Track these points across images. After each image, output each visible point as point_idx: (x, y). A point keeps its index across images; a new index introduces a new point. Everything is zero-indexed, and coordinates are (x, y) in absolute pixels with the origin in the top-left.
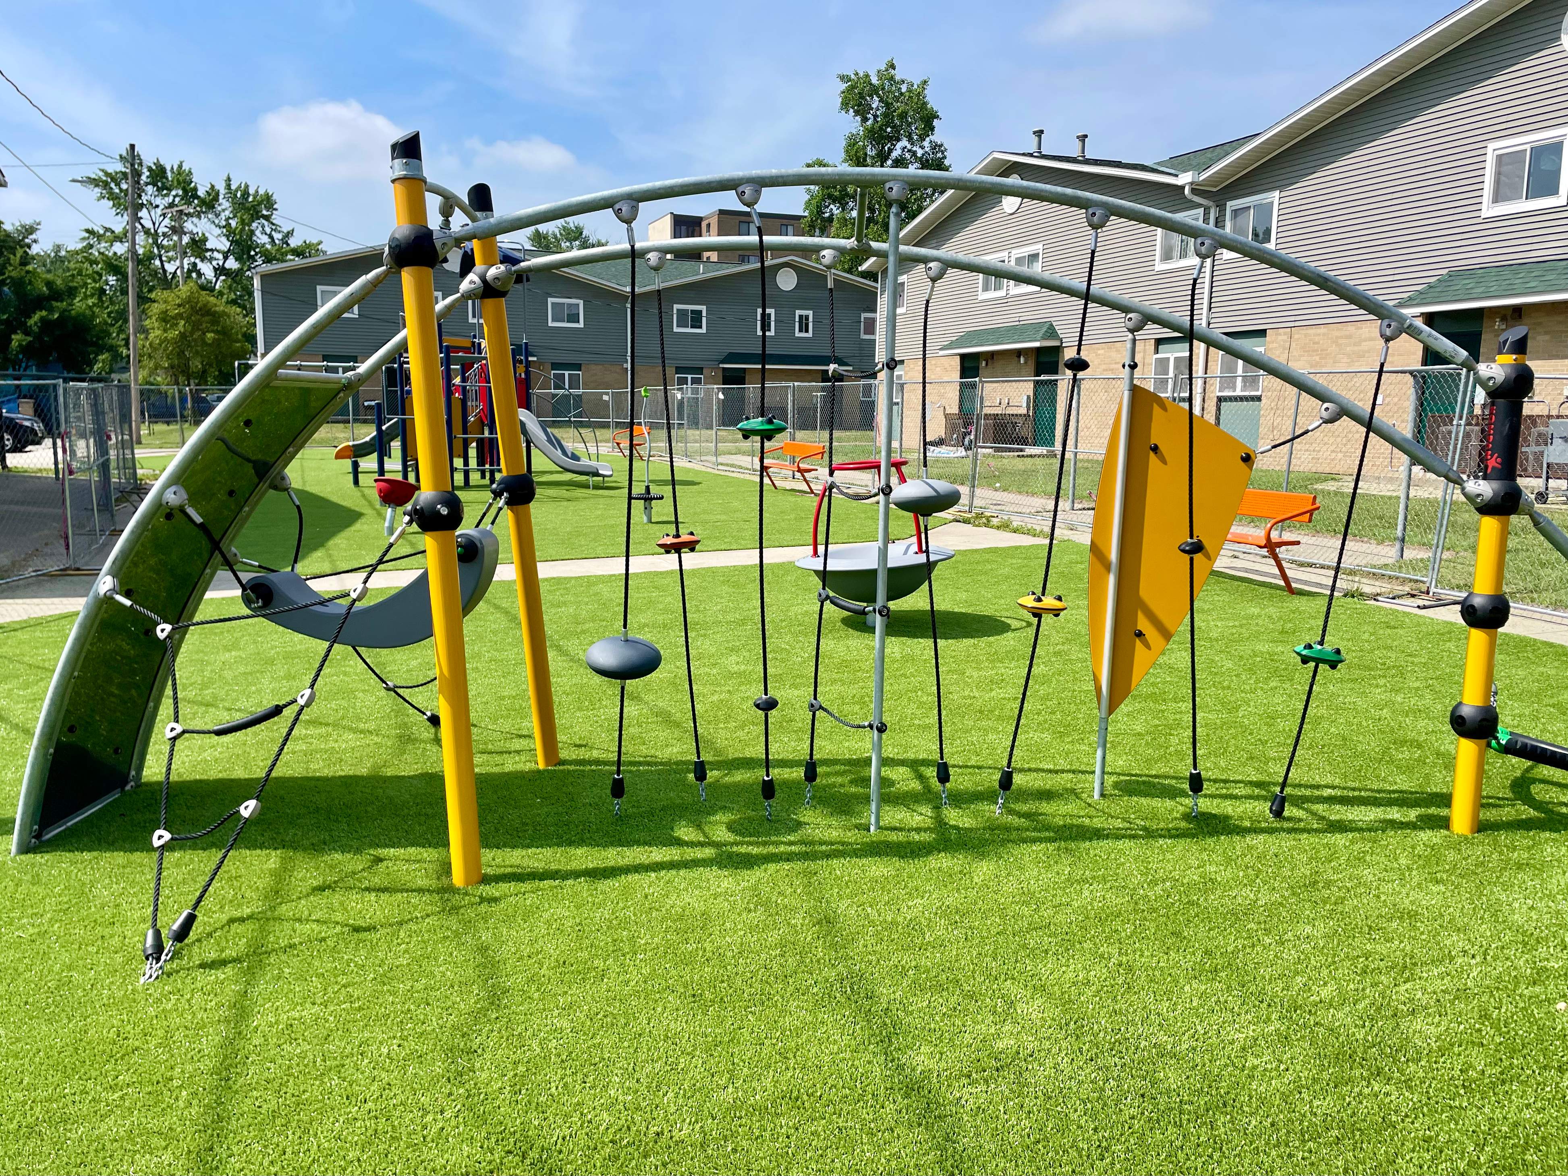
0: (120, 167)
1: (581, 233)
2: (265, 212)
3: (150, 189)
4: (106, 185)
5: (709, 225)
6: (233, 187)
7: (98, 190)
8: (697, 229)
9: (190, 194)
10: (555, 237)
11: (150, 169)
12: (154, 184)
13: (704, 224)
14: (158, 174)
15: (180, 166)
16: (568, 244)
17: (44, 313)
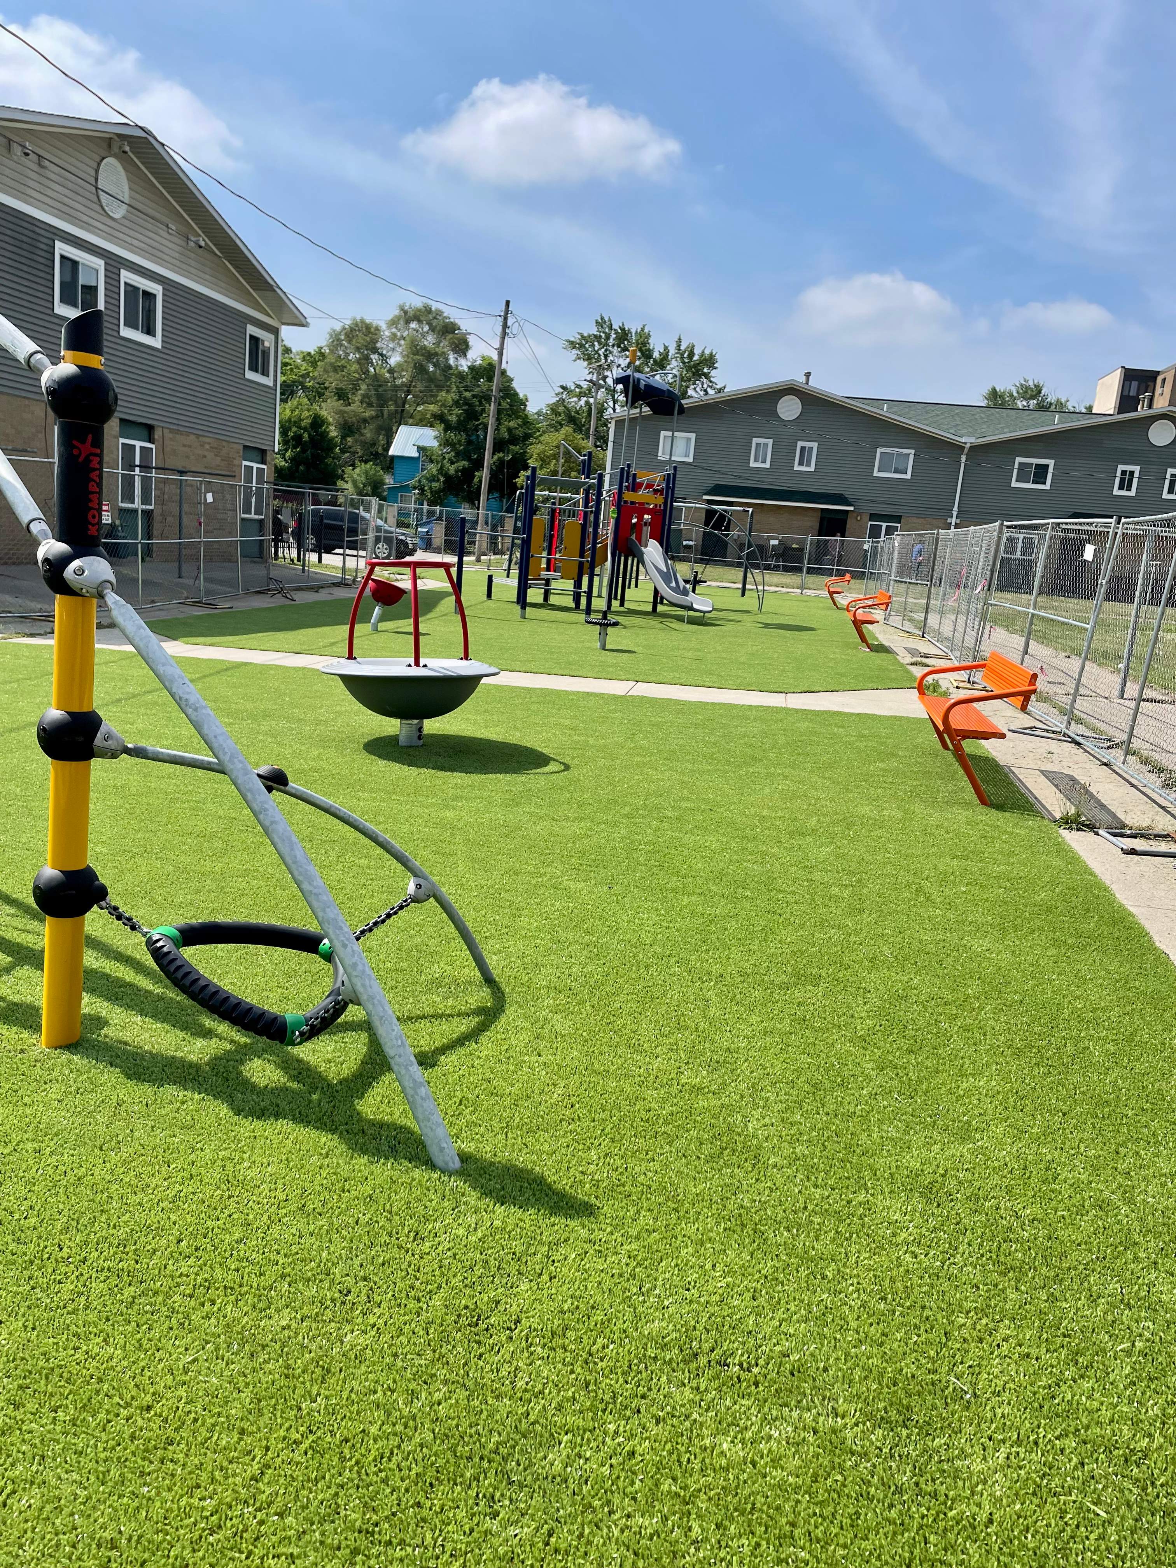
0: (594, 331)
1: (1040, 392)
2: (705, 370)
3: (615, 350)
4: (582, 346)
5: (1164, 380)
6: (683, 348)
7: (575, 351)
8: (1151, 384)
9: (647, 355)
10: (1011, 395)
11: (616, 333)
12: (619, 346)
13: (1159, 379)
14: (623, 336)
15: (643, 330)
16: (1025, 403)
17: (501, 455)
